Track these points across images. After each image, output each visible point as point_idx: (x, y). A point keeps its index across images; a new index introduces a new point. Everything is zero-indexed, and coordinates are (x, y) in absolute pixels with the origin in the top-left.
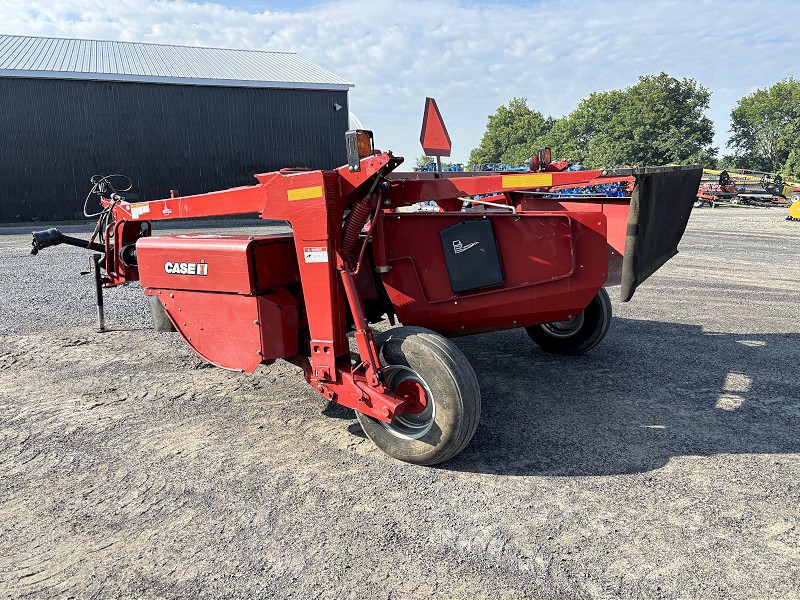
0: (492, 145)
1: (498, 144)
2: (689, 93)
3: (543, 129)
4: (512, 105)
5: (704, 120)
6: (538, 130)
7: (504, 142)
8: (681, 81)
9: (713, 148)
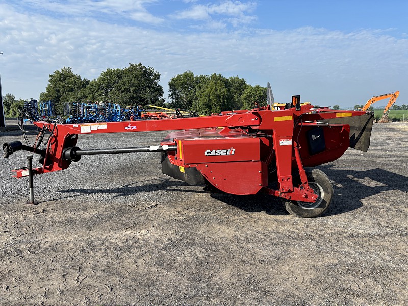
0: (54, 91)
1: (58, 91)
2: (151, 73)
3: (83, 85)
4: (63, 70)
5: (159, 86)
6: (81, 86)
7: (61, 90)
8: (147, 68)
9: (164, 98)
